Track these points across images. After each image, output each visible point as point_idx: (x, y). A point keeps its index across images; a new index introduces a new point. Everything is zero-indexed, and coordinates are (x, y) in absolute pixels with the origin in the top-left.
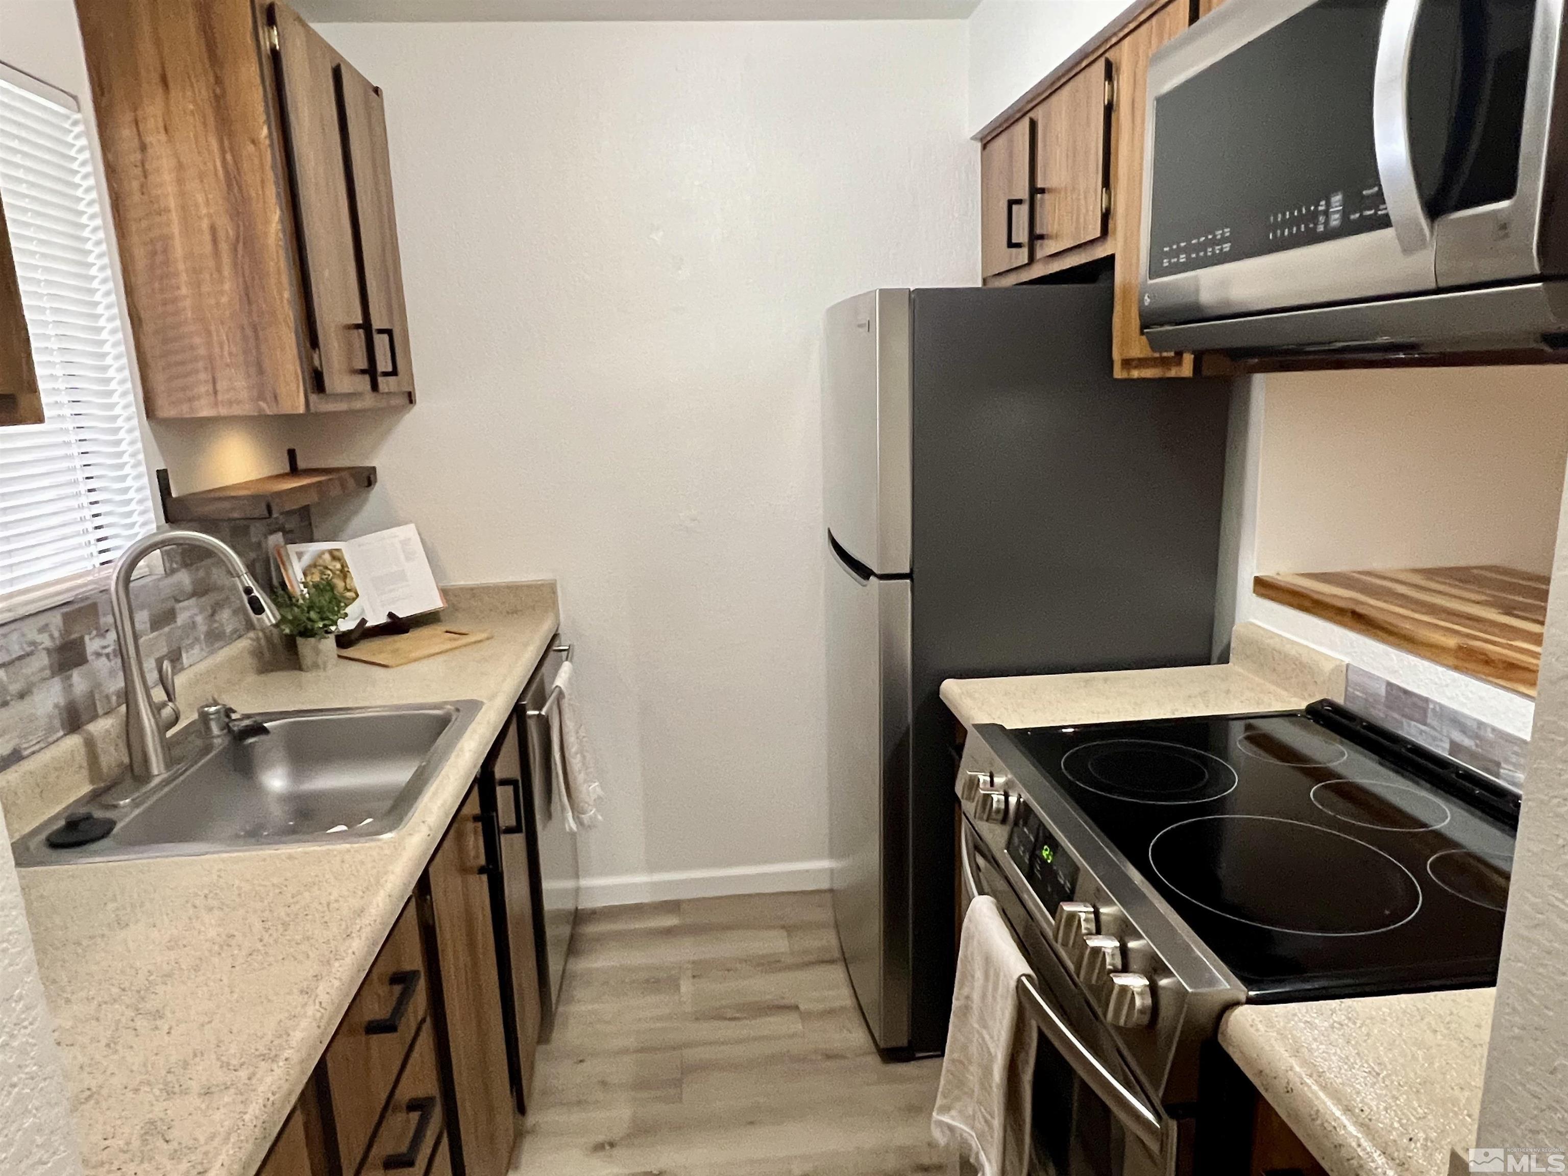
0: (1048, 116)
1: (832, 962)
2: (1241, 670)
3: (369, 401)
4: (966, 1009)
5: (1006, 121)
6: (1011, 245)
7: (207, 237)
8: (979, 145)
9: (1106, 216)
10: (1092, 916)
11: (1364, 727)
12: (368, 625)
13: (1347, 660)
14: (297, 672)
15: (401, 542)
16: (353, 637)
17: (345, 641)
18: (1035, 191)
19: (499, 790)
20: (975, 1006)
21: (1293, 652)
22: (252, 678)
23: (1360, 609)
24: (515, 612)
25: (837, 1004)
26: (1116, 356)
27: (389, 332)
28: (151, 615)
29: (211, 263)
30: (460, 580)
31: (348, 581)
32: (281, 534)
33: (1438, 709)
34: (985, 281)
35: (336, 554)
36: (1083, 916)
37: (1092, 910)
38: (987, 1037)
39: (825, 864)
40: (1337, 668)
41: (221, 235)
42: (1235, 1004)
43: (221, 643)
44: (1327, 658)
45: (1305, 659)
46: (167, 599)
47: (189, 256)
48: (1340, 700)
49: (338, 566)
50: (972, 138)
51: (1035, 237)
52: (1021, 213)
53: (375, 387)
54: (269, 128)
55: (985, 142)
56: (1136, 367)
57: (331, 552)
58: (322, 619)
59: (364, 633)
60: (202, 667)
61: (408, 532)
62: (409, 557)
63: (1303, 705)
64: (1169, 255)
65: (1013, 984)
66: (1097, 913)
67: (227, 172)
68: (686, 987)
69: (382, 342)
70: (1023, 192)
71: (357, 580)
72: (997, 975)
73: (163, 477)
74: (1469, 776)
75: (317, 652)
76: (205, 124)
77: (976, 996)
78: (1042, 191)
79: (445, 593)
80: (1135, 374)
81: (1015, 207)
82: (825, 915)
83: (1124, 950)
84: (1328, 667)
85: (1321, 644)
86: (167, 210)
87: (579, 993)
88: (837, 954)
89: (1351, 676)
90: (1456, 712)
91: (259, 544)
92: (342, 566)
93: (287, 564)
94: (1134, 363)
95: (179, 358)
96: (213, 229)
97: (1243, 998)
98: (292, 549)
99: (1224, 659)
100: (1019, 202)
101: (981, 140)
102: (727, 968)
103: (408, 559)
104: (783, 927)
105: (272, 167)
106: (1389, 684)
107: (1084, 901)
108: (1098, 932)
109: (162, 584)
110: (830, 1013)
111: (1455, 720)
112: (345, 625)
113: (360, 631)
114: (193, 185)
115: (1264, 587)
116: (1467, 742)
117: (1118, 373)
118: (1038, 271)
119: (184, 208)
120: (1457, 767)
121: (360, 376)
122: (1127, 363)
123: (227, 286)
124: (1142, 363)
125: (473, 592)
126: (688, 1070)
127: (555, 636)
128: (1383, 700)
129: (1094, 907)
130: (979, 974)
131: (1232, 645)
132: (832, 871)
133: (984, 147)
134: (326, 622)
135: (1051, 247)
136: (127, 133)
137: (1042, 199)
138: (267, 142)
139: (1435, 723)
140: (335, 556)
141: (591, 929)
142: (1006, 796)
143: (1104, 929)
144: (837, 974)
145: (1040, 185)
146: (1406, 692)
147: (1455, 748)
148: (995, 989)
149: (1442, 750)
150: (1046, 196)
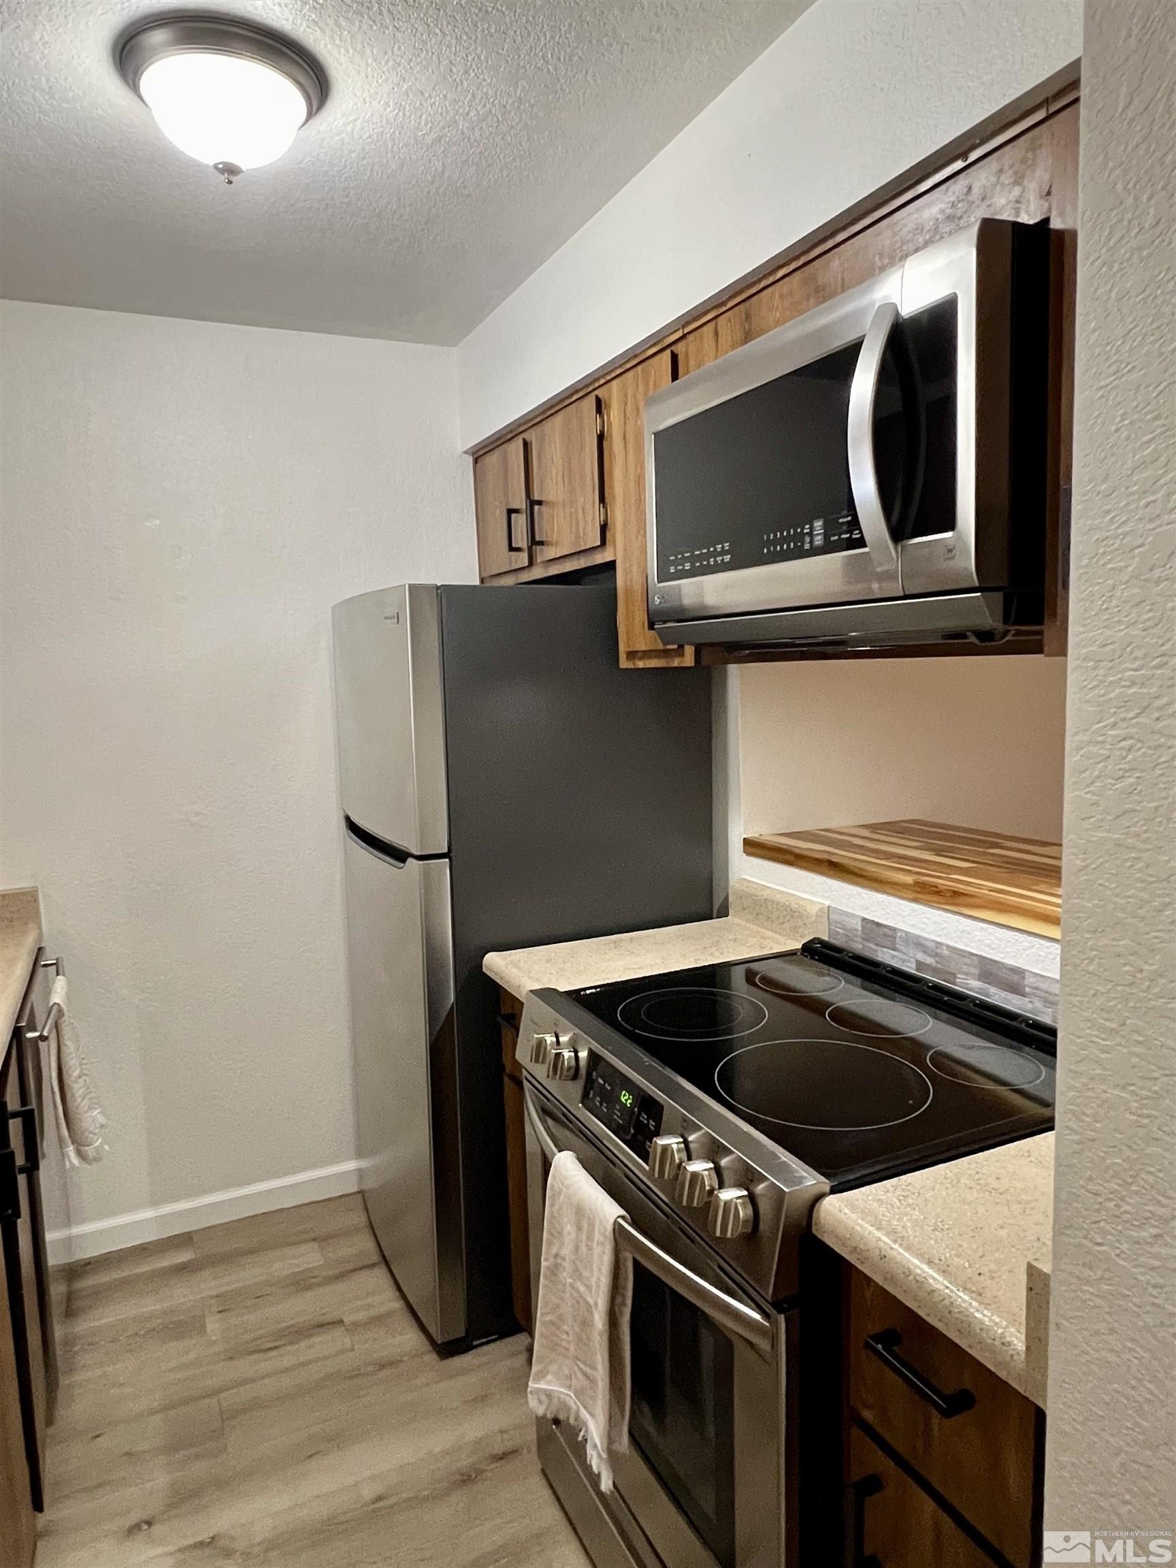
0: (542, 440)
1: (372, 1266)
2: (741, 922)
4: (555, 1269)
5: (499, 439)
6: (512, 549)
8: (470, 459)
9: (604, 528)
10: (683, 1145)
11: (850, 957)
13: (827, 903)
18: (533, 503)
20: (566, 1264)
21: (783, 900)
23: (834, 859)
25: (383, 1309)
26: (622, 648)
33: (904, 934)
34: (482, 581)
36: (675, 1147)
37: (681, 1140)
38: (582, 1289)
39: (351, 1165)
40: (821, 910)
42: (820, 1197)
44: (812, 902)
45: (794, 906)
48: (826, 938)
50: (465, 452)
51: (534, 542)
52: (520, 521)
55: (476, 456)
56: (641, 659)
63: (798, 945)
64: (674, 563)
65: (610, 1227)
66: (686, 1142)
68: (213, 1325)
70: (520, 502)
72: (591, 1225)
74: (936, 987)
77: (567, 1251)
78: (540, 503)
80: (640, 664)
81: (513, 516)
82: (359, 1218)
83: (718, 1170)
84: (814, 910)
85: (804, 892)
88: (376, 1258)
89: (833, 917)
90: (919, 937)
94: (640, 654)
97: (827, 1188)
99: (723, 912)
100: (517, 511)
101: (473, 454)
102: (257, 1295)
104: (314, 1240)
106: (864, 919)
107: (671, 1133)
108: (690, 1158)
110: (378, 1320)
111: (918, 943)
115: (753, 847)
116: (929, 960)
117: (624, 663)
118: (538, 573)
120: (925, 981)
122: (632, 655)
124: (647, 654)
126: (229, 1416)
127: (40, 950)
128: (860, 933)
129: (682, 1137)
130: (569, 1228)
131: (730, 900)
132: (360, 1171)
133: (476, 461)
135: (552, 553)
137: (539, 511)
139: (902, 948)
142: (576, 1052)
143: (694, 1155)
144: (378, 1279)
145: (536, 497)
146: (878, 925)
147: (920, 965)
148: (590, 1237)
149: (910, 968)
150: (543, 508)
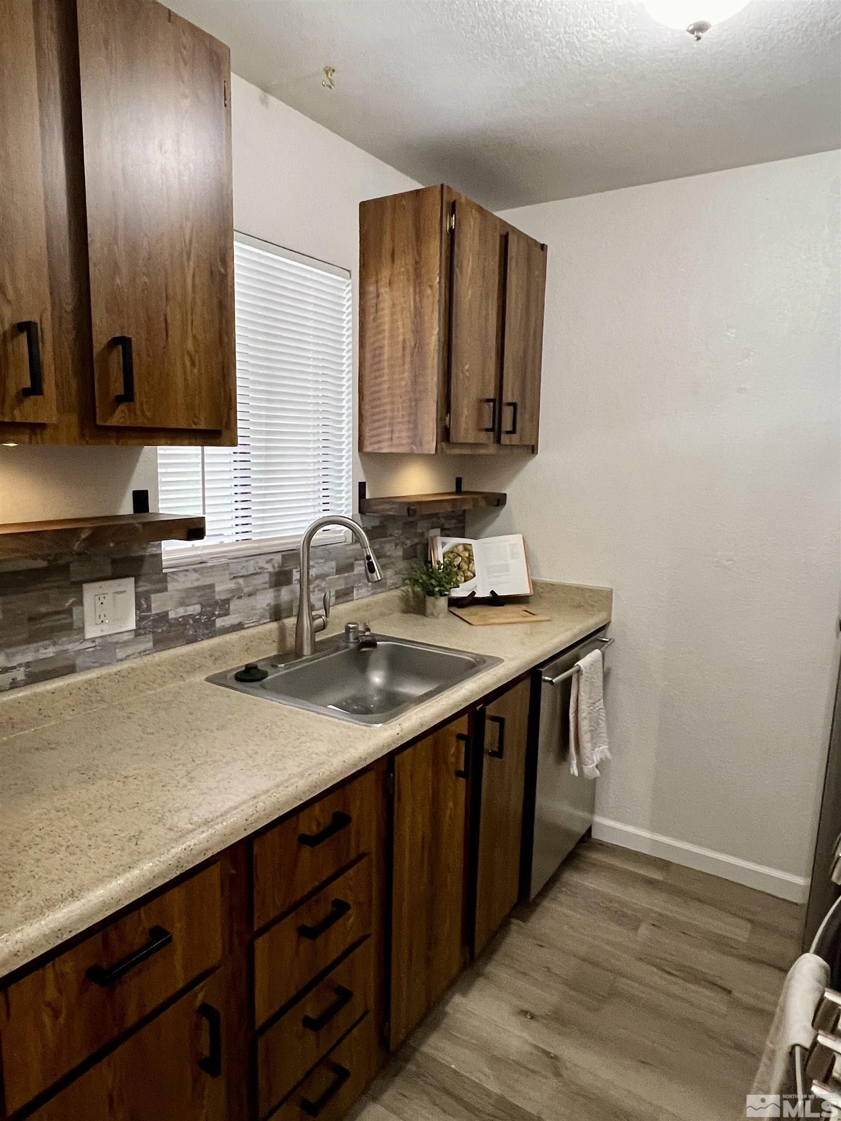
3: (492, 449)
7: (400, 346)
12: (476, 596)
14: (419, 617)
15: (510, 545)
16: (465, 602)
17: (456, 603)
19: (488, 723)
22: (398, 615)
24: (579, 606)
25: (770, 1008)
27: (514, 405)
28: (337, 565)
29: (400, 361)
30: (547, 576)
31: (471, 565)
32: (439, 530)
35: (468, 547)
41: (408, 343)
43: (383, 589)
46: (350, 558)
47: (391, 358)
49: (467, 555)
53: (498, 440)
54: (440, 278)
57: (464, 545)
58: (439, 586)
59: (472, 601)
60: (365, 601)
61: (516, 540)
62: (513, 556)
67: (415, 307)
68: (644, 931)
69: (507, 412)
71: (477, 566)
73: (362, 486)
75: (434, 606)
76: (408, 280)
79: (534, 584)
82: (794, 927)
86: (384, 330)
87: (562, 897)
91: (423, 534)
92: (469, 555)
93: (435, 548)
95: (377, 417)
96: (404, 341)
98: (440, 540)
102: (685, 931)
103: (513, 557)
104: (750, 921)
105: (438, 301)
109: (348, 548)
110: (759, 1012)
112: (457, 593)
113: (471, 598)
114: (398, 316)
119: (392, 330)
121: (484, 433)
123: (406, 375)
125: (552, 586)
127: (603, 628)
134: (442, 588)
136: (372, 288)
138: (438, 286)
140: (467, 548)
141: (596, 856)
